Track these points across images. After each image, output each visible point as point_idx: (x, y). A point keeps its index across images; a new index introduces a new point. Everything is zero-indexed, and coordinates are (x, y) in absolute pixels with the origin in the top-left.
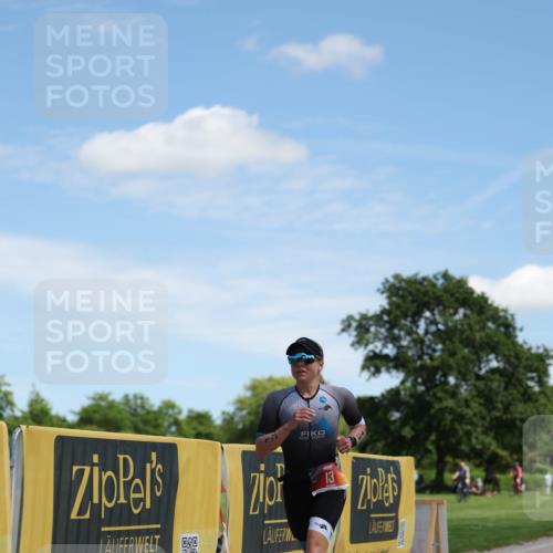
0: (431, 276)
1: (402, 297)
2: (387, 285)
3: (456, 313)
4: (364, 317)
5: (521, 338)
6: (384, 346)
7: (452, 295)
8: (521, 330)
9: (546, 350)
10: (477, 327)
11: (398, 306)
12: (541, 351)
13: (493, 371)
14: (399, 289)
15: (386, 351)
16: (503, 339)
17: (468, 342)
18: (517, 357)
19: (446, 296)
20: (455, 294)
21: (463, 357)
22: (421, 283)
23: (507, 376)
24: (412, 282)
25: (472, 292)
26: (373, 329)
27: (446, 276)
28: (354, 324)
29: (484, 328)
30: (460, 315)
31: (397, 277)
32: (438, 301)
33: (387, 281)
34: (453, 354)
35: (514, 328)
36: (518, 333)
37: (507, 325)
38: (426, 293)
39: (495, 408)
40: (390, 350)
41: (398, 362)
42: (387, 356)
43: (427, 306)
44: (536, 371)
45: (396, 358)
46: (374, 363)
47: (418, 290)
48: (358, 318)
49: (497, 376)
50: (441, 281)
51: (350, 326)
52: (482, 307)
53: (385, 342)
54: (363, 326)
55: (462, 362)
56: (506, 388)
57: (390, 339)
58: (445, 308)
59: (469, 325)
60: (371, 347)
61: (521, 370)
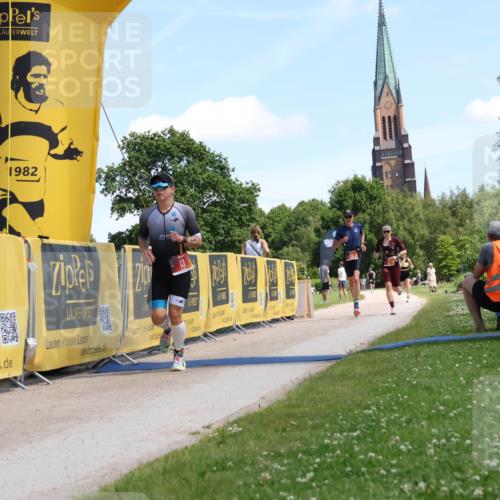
0: (160, 132)
1: (139, 150)
2: (126, 142)
3: (181, 160)
4: (111, 169)
5: (233, 178)
6: (128, 191)
7: (178, 146)
8: (233, 170)
9: (253, 184)
10: (199, 171)
11: (137, 159)
12: (250, 185)
13: (214, 204)
14: (135, 145)
15: (129, 195)
16: (221, 178)
17: (193, 182)
18: (232, 192)
19: (174, 148)
20: (181, 146)
21: (192, 196)
22: (152, 139)
23: (226, 208)
24: (144, 138)
25: (194, 143)
26: (118, 178)
27: (172, 131)
28: (103, 176)
29: (205, 171)
30: (183, 163)
31: (132, 135)
32: (168, 153)
33: (125, 138)
35: (228, 169)
36: (231, 173)
37: (223, 169)
38: (158, 147)
39: (218, 234)
40: (132, 194)
41: (137, 204)
42: (130, 198)
43: (159, 157)
44: (247, 201)
45: (138, 197)
46: (121, 206)
47: (151, 145)
48: (106, 170)
49: (218, 209)
50: (169, 135)
51: (100, 177)
52: (202, 154)
53: (128, 188)
54: (110, 177)
55: (191, 199)
56: (225, 218)
57: (132, 185)
58: (173, 157)
59: (193, 169)
60: (118, 192)
61: (236, 202)
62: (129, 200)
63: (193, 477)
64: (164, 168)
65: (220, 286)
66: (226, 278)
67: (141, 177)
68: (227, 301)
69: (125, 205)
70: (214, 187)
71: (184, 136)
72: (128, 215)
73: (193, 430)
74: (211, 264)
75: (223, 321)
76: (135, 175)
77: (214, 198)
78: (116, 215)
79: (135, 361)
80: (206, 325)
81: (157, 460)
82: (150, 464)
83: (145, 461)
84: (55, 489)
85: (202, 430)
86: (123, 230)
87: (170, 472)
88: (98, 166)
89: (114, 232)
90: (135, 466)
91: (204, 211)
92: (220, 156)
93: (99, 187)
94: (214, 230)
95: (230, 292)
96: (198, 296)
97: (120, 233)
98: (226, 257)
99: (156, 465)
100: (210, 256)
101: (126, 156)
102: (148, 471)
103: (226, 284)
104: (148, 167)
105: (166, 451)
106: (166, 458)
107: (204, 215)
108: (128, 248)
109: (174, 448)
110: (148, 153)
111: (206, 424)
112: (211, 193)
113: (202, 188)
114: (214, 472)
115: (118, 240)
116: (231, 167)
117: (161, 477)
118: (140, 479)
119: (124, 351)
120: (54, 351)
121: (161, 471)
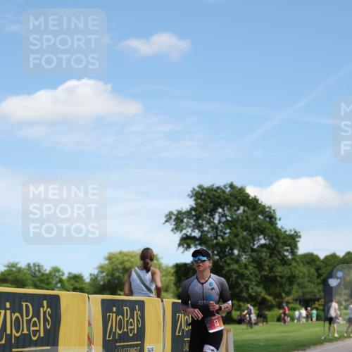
0: (222, 187)
1: (204, 200)
2: (194, 192)
3: (238, 209)
4: (180, 213)
5: (279, 226)
6: (193, 231)
7: (236, 198)
8: (280, 220)
9: (296, 232)
10: (251, 218)
11: (201, 206)
12: (292, 233)
13: (262, 246)
14: (202, 194)
15: (193, 234)
16: (268, 225)
17: (246, 228)
18: (277, 237)
19: (232, 199)
20: (238, 197)
21: (243, 238)
22: (216, 191)
23: (271, 249)
24: (210, 190)
25: (249, 196)
26: (185, 220)
27: (231, 186)
28: (173, 217)
29: (256, 219)
30: (240, 211)
31: (200, 187)
32: (227, 202)
33: (194, 189)
34: (236, 235)
35: (276, 219)
36: (278, 222)
37: (271, 217)
38: (219, 197)
39: (263, 270)
40: (197, 234)
41: (201, 241)
42: (194, 237)
43: (220, 205)
44: (290, 245)
46: (187, 242)
47: (214, 195)
48: (175, 213)
49: (264, 249)
50: (229, 189)
51: (170, 218)
52: (255, 205)
53: (193, 228)
54: (179, 219)
55: (242, 240)
56: (271, 257)
57: (196, 226)
58: (231, 206)
59: (247, 217)
60: (185, 231)
61: (280, 245)
64: (224, 215)
69: (191, 242)
70: (264, 232)
71: (241, 190)
76: (199, 218)
91: (254, 250)
92: (270, 208)
94: (260, 266)
101: (193, 203)
107: (253, 254)
110: (211, 202)
112: (261, 237)
116: (278, 216)
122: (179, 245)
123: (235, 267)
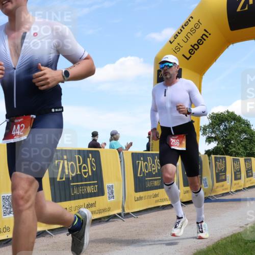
0: (223, 112)
1: (215, 119)
4: (205, 126)
5: (252, 128)
7: (230, 117)
8: (252, 126)
10: (239, 126)
11: (215, 122)
13: (245, 138)
14: (214, 117)
15: (212, 136)
16: (247, 129)
18: (252, 134)
19: (229, 118)
20: (231, 117)
21: (236, 135)
22: (220, 115)
23: (250, 140)
24: (217, 114)
25: (236, 116)
26: (208, 130)
27: (228, 111)
29: (241, 126)
30: (233, 123)
31: (213, 113)
32: (226, 119)
33: (210, 115)
34: (233, 135)
37: (248, 125)
38: (223, 118)
39: (247, 150)
40: (213, 135)
41: (215, 139)
43: (223, 121)
45: (215, 137)
46: (209, 140)
47: (220, 117)
48: (203, 126)
49: (247, 140)
50: (226, 113)
51: (201, 129)
52: (240, 120)
53: (212, 133)
54: (205, 129)
55: (236, 137)
56: (250, 144)
57: (213, 132)
58: (228, 121)
59: (237, 126)
60: (208, 135)
62: (212, 137)
63: (243, 245)
64: (225, 126)
65: (249, 170)
66: (251, 167)
67: (216, 129)
68: (252, 176)
69: (211, 139)
70: (245, 132)
71: (233, 113)
72: (212, 143)
73: (241, 226)
74: (245, 162)
75: (251, 183)
76: (214, 128)
77: (245, 136)
78: (207, 143)
79: (217, 198)
80: (244, 185)
81: (228, 237)
82: (225, 239)
83: (223, 237)
84: (190, 246)
85: (245, 226)
86: (210, 149)
87: (233, 242)
88: (200, 125)
89: (206, 150)
90: (219, 239)
91: (241, 141)
92: (247, 120)
93: (201, 133)
94: (245, 148)
95: (253, 172)
96: (241, 174)
97: (209, 150)
98: (251, 159)
99: (228, 239)
100: (245, 159)
101: (211, 121)
102: (224, 241)
103: (251, 169)
104: (219, 125)
105: (231, 234)
106: (232, 236)
107: (242, 143)
108: (213, 156)
109: (234, 232)
110: (219, 120)
111: (246, 223)
112: (244, 134)
113: (241, 132)
114: (251, 243)
115: (208, 153)
116: (251, 124)
117: (230, 244)
118: (222, 244)
119: (213, 195)
120: (187, 194)
121: (230, 241)
122: (206, 141)
123: (234, 149)
